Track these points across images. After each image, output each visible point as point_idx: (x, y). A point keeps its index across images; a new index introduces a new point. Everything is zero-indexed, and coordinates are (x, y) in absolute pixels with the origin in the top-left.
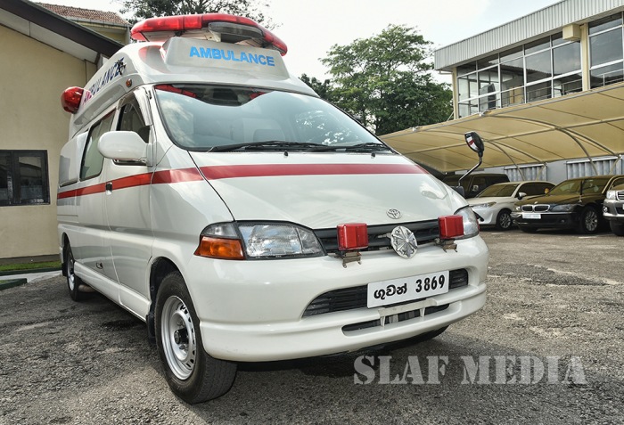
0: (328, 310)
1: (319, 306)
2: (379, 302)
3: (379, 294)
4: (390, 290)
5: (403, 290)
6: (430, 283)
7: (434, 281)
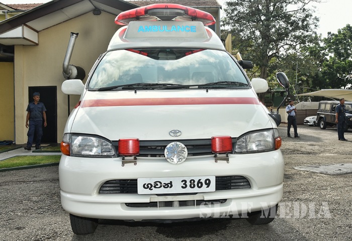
0: (120, 191)
1: (112, 189)
2: (148, 191)
3: (147, 185)
4: (157, 185)
5: (169, 185)
6: (196, 183)
7: (199, 182)
